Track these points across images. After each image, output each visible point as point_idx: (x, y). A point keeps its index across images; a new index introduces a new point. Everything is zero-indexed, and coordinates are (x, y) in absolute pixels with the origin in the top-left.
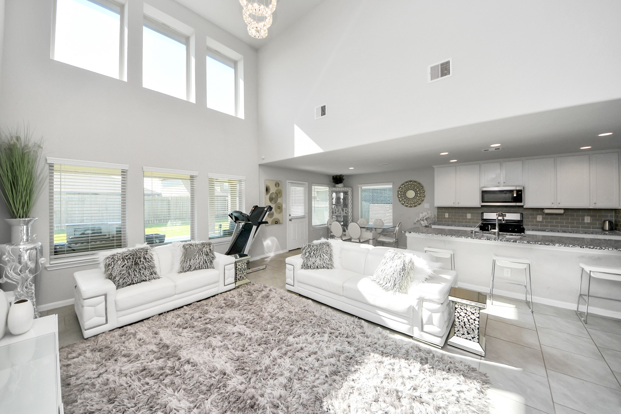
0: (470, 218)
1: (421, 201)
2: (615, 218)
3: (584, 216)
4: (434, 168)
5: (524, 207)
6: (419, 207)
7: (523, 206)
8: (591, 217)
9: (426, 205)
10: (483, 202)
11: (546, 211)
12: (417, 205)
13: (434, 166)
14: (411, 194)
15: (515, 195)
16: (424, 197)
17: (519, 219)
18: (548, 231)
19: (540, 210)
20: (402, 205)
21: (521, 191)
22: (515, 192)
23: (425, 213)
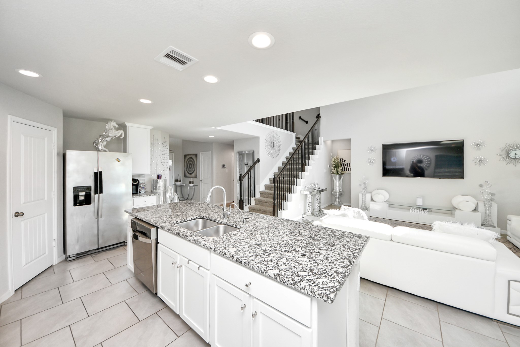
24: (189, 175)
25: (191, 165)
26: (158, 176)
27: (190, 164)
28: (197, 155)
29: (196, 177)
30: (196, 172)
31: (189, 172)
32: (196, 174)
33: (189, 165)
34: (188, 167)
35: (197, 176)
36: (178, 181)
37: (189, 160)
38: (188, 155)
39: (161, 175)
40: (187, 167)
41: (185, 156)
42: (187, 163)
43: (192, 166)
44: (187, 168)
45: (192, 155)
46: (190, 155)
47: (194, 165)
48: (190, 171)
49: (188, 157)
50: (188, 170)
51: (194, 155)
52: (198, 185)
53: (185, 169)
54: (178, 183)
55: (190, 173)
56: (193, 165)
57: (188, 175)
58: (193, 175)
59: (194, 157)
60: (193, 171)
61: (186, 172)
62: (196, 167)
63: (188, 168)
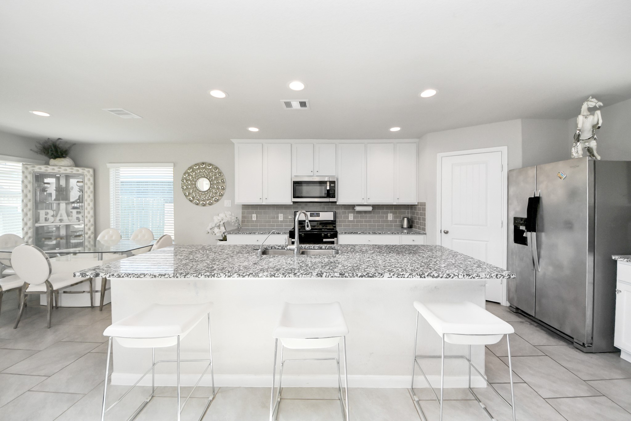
0: (282, 219)
1: (220, 196)
2: (411, 214)
3: (387, 213)
4: (233, 144)
5: (337, 204)
6: (216, 205)
7: (336, 202)
8: (393, 214)
9: (225, 202)
10: (294, 197)
11: (358, 209)
12: (214, 202)
13: (233, 141)
14: (204, 184)
15: (328, 188)
16: (224, 189)
17: (333, 219)
18: (359, 234)
19: (351, 207)
20: (190, 202)
21: (334, 182)
22: (328, 184)
23: (222, 215)
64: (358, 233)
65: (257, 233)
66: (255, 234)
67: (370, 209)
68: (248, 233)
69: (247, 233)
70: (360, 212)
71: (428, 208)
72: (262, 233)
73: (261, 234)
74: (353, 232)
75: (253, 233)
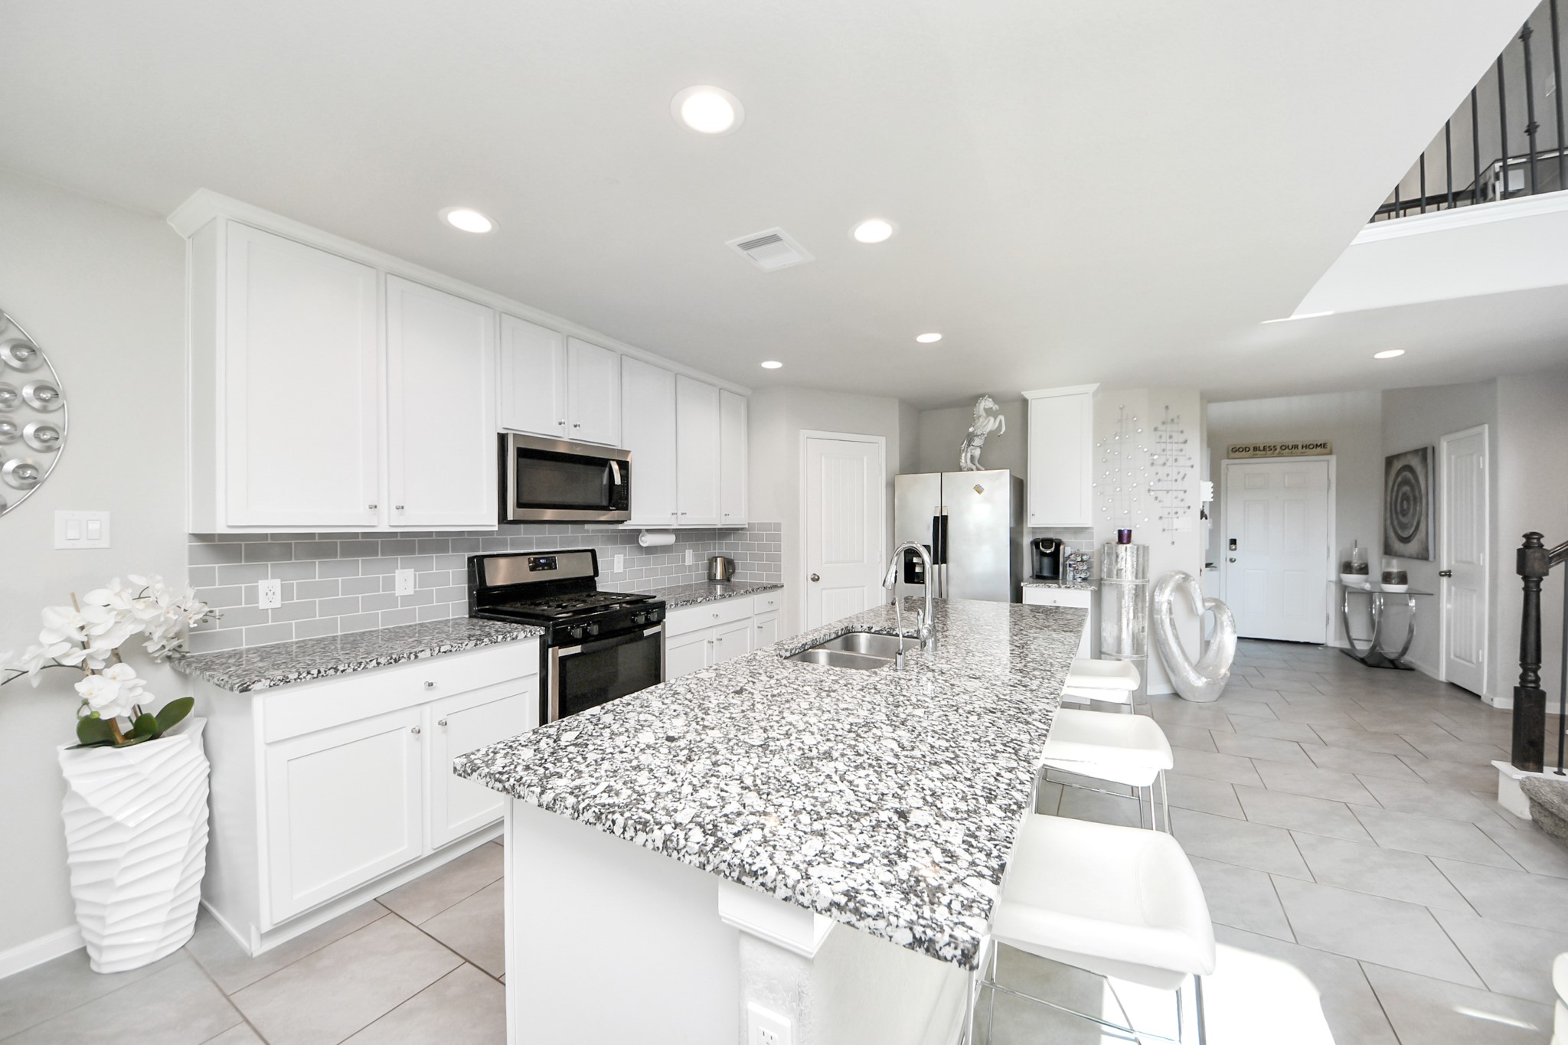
3: (684, 549)
8: (693, 551)
10: (519, 505)
15: (617, 481)
16: (52, 446)
19: (636, 535)
21: (624, 465)
22: (615, 469)
24: (1402, 545)
25: (1408, 500)
26: (1120, 533)
27: (1405, 497)
28: (1429, 452)
29: (1424, 556)
30: (1424, 534)
31: (1400, 532)
32: (1424, 538)
33: (1402, 502)
34: (1396, 513)
35: (1427, 549)
36: (1354, 571)
37: (1400, 479)
38: (1397, 456)
39: (1130, 532)
40: (1393, 508)
41: (1389, 461)
42: (1394, 494)
43: (1412, 503)
44: (1394, 516)
45: (1409, 457)
46: (1405, 454)
47: (1418, 500)
48: (1403, 526)
49: (1397, 465)
50: (1396, 523)
51: (1416, 452)
52: (1430, 595)
53: (1389, 522)
54: (1352, 579)
55: (1405, 535)
56: (1415, 498)
57: (1397, 546)
58: (1413, 547)
59: (1415, 462)
60: (1413, 528)
61: (1392, 534)
62: (1424, 510)
63: (1397, 518)
64: (699, 601)
65: (428, 653)
66: (416, 657)
67: (670, 539)
68: (382, 660)
69: (378, 664)
70: (650, 550)
71: (784, 532)
72: (448, 647)
73: (445, 652)
74: (688, 601)
75: (409, 658)
